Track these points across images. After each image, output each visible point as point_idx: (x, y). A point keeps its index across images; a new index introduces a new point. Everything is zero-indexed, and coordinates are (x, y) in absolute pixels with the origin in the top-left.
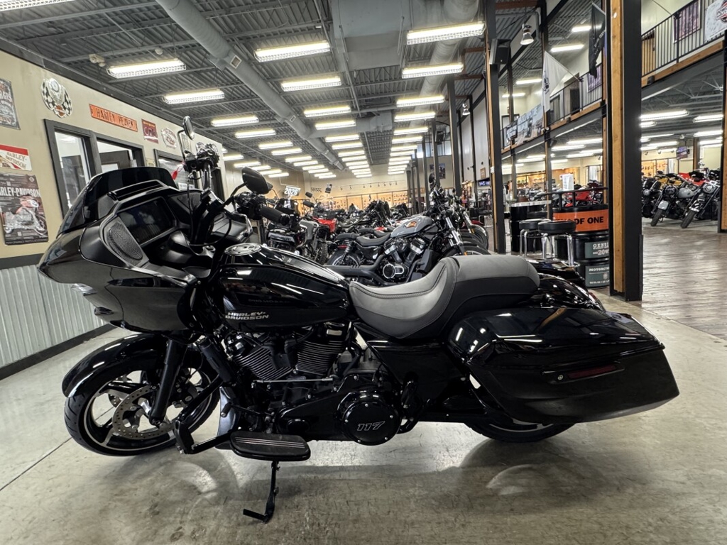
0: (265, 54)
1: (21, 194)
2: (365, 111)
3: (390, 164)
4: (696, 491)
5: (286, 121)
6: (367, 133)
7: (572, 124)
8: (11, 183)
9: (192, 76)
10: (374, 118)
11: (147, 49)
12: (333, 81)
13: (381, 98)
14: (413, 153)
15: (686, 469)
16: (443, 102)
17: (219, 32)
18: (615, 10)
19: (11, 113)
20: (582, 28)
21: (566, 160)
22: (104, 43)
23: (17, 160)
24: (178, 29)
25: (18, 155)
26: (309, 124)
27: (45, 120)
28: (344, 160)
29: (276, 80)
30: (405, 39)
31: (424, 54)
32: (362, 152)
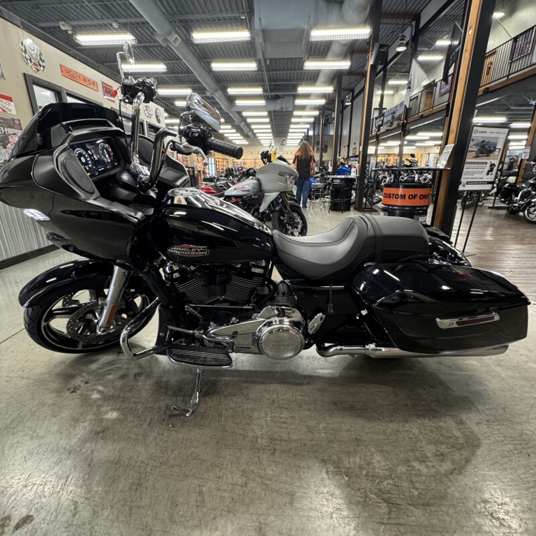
0: (200, 37)
1: (9, 133)
2: (273, 94)
3: (288, 138)
5: (214, 96)
6: (274, 112)
7: (424, 119)
9: (142, 50)
10: (280, 100)
11: (106, 22)
12: (251, 66)
13: (287, 84)
14: (306, 130)
16: (332, 92)
17: (164, 14)
18: (470, 28)
20: (443, 43)
21: (414, 147)
22: (72, 13)
23: (4, 105)
24: (131, 8)
26: (231, 99)
28: (255, 131)
29: (208, 60)
30: (308, 35)
31: (322, 50)
32: (269, 126)
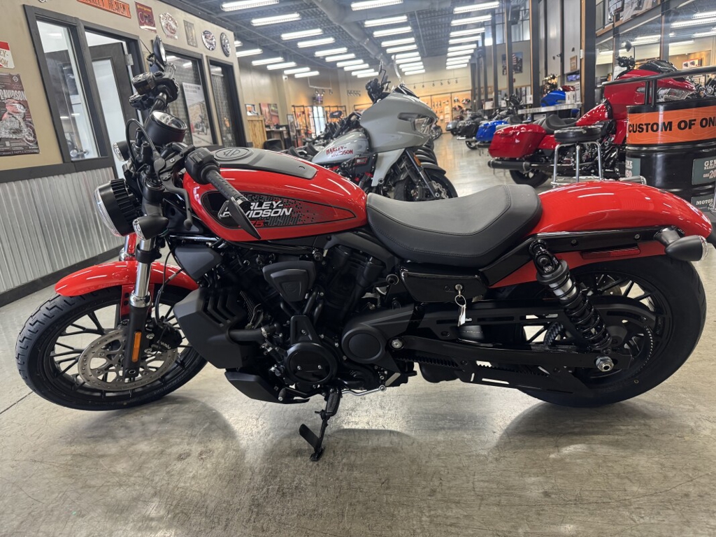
1: (5, 96)
3: (449, 55)
6: (417, 11)
14: (479, 38)
27: (24, 7)
32: (412, 40)
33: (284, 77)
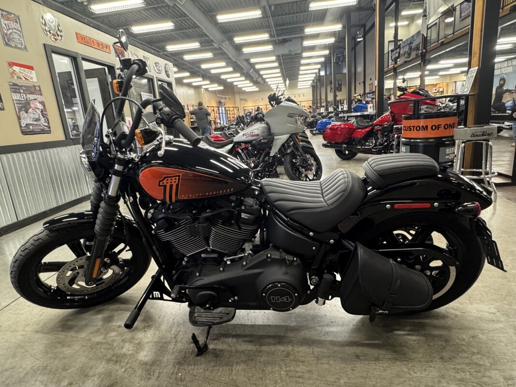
1: (31, 98)
2: (281, 38)
3: (299, 80)
4: (502, 319)
5: (221, 46)
6: (283, 55)
7: (445, 46)
8: (24, 91)
9: (151, 11)
10: (288, 43)
12: (256, 14)
13: (293, 27)
14: (317, 71)
15: (498, 304)
16: (341, 29)
19: (20, 39)
21: (438, 77)
23: (27, 74)
25: (27, 70)
26: (238, 48)
27: (44, 44)
28: (264, 77)
29: (213, 13)
32: (278, 70)
33: (202, 90)
